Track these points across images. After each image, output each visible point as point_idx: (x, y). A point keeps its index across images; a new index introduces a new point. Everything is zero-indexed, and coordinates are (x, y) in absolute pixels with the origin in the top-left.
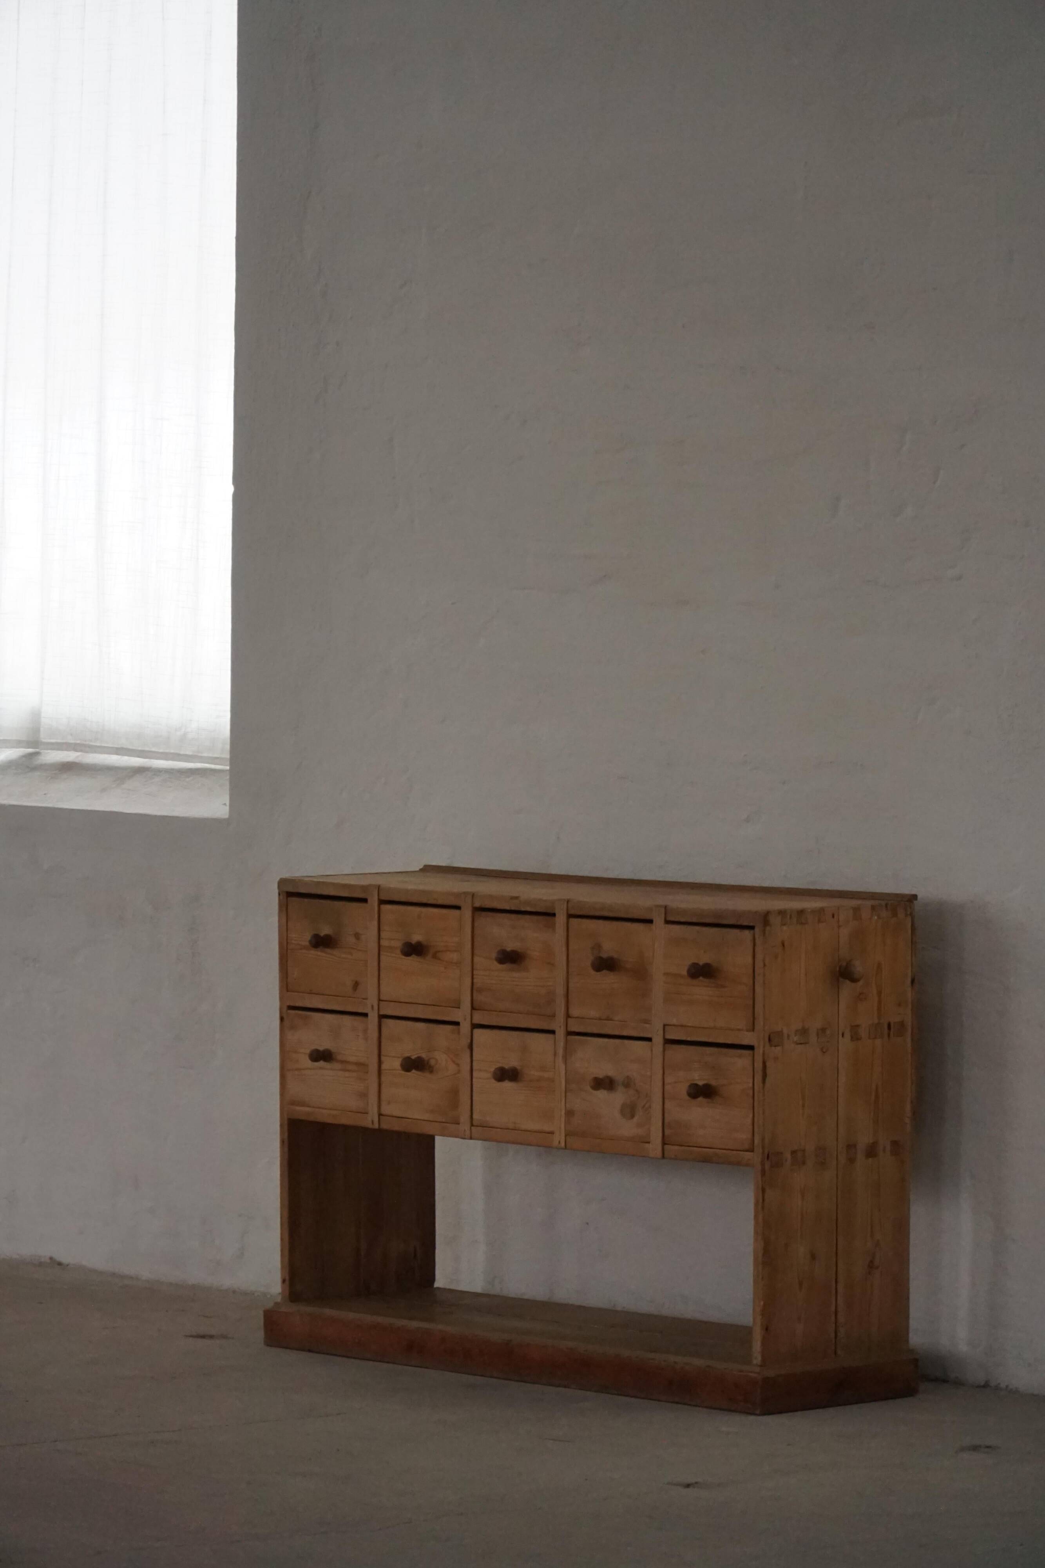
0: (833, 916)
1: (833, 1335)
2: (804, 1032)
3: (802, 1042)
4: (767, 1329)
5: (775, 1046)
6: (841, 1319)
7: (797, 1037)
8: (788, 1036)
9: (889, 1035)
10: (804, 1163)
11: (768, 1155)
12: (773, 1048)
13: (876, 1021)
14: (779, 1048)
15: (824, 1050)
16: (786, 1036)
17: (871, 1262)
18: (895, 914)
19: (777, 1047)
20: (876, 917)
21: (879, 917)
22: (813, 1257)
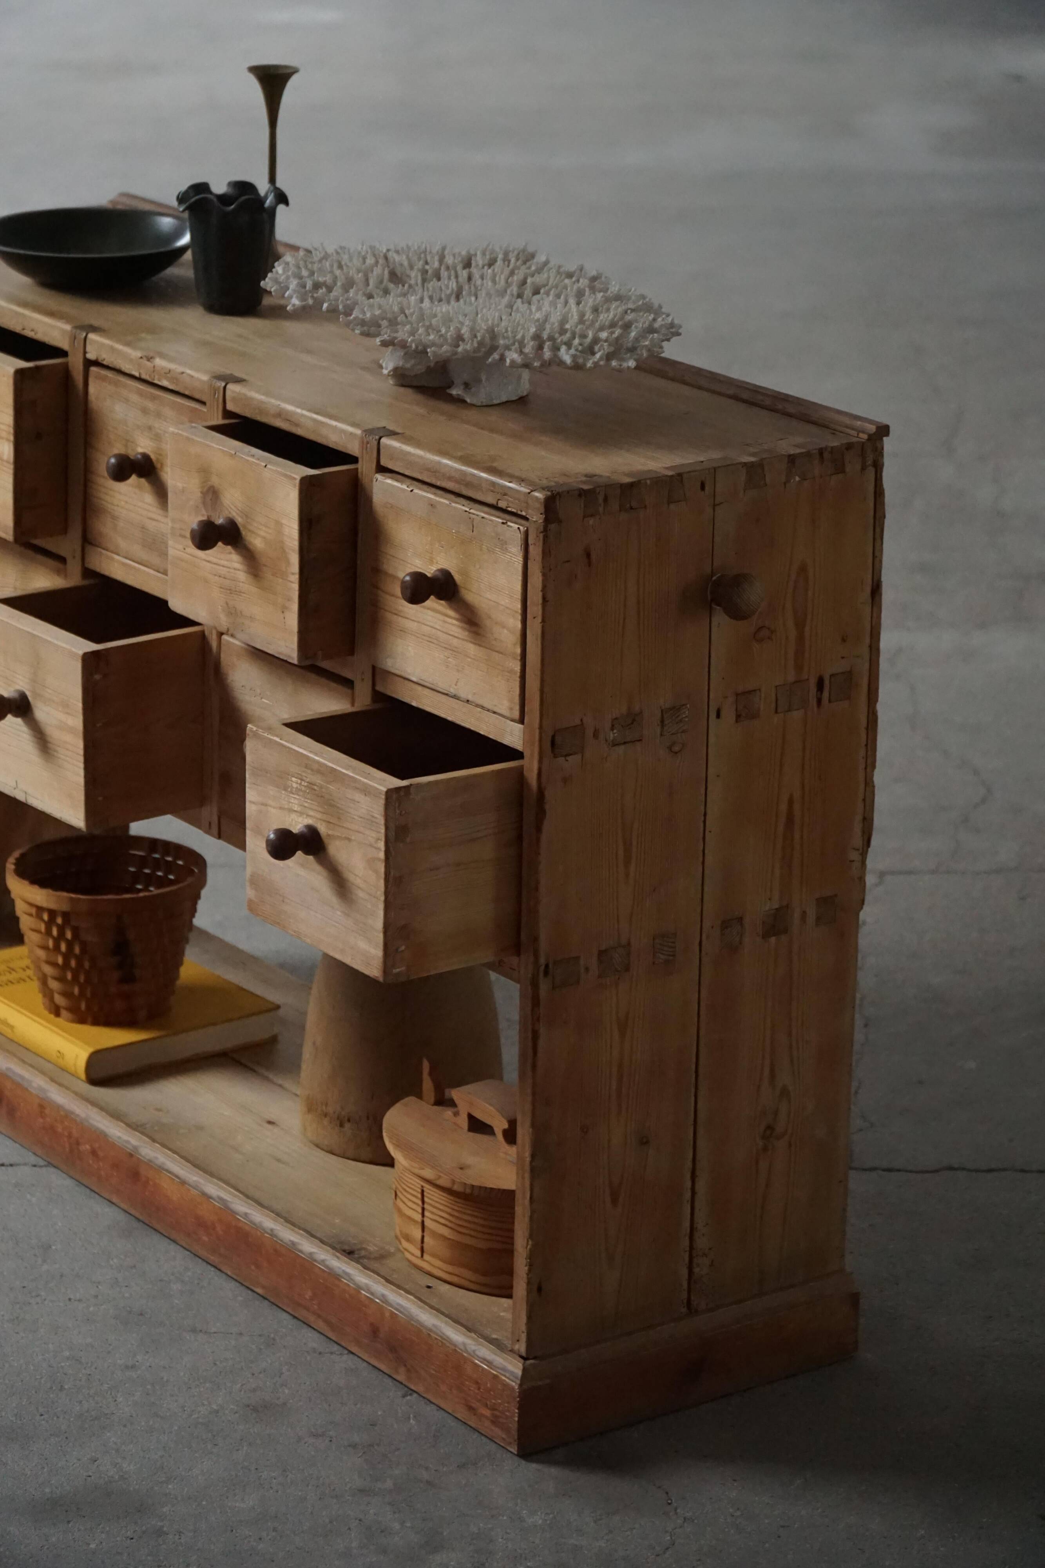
0: (703, 487)
1: (685, 1272)
2: (632, 720)
3: (628, 739)
4: (540, 1289)
5: (566, 756)
6: (702, 1243)
7: (615, 731)
8: (596, 735)
9: (819, 702)
10: (627, 969)
11: (547, 966)
12: (561, 760)
13: (791, 678)
14: (574, 759)
15: (676, 748)
16: (589, 732)
17: (769, 1127)
18: (840, 469)
19: (568, 758)
20: (797, 479)
21: (804, 478)
22: (644, 1142)
